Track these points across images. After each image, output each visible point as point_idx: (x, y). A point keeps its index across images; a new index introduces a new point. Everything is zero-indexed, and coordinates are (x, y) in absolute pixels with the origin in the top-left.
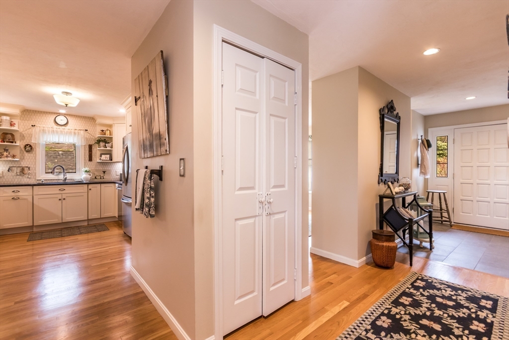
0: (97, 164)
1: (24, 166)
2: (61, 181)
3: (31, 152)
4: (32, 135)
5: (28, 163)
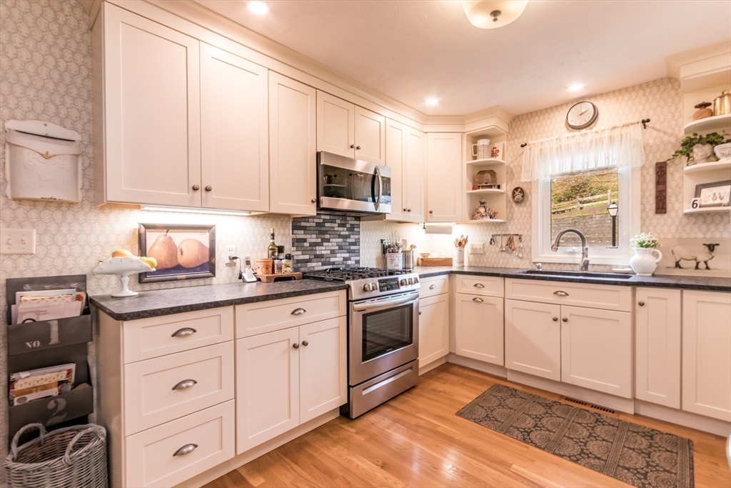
1: (512, 233)
2: (577, 270)
3: (523, 204)
4: (521, 167)
5: (519, 227)
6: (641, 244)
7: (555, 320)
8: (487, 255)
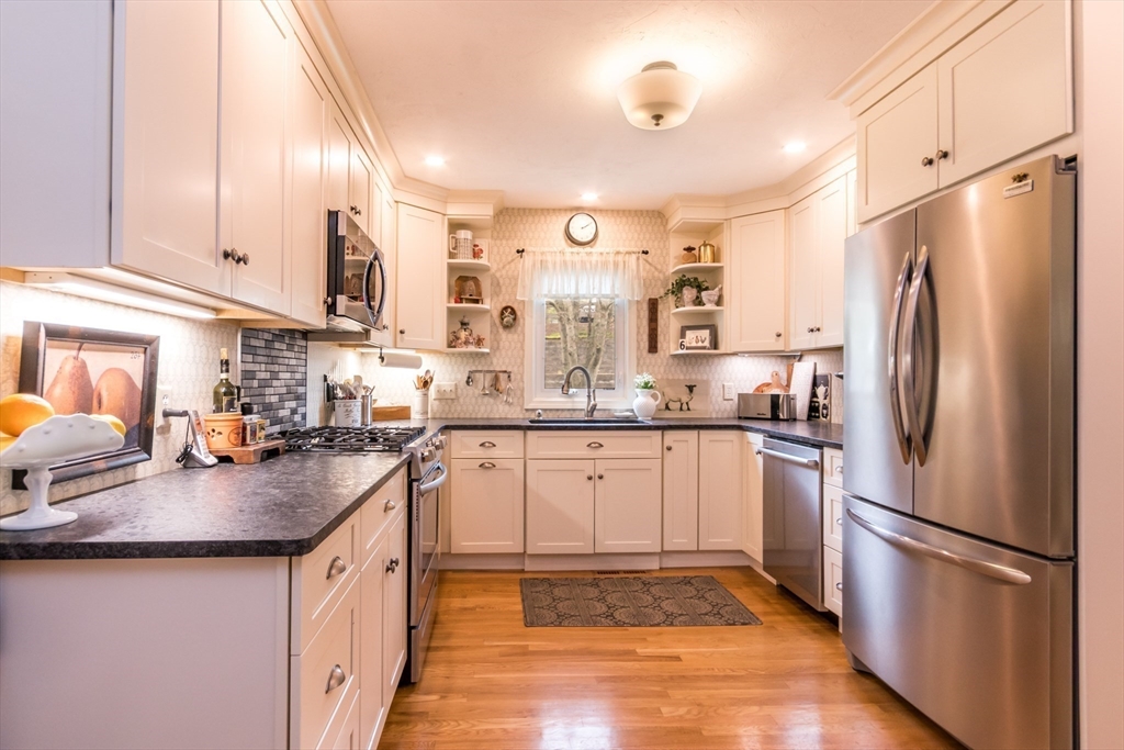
0: (671, 361)
1: (498, 369)
2: (582, 416)
3: (513, 329)
4: (516, 280)
5: (507, 361)
6: (646, 386)
7: (590, 478)
8: (461, 400)
